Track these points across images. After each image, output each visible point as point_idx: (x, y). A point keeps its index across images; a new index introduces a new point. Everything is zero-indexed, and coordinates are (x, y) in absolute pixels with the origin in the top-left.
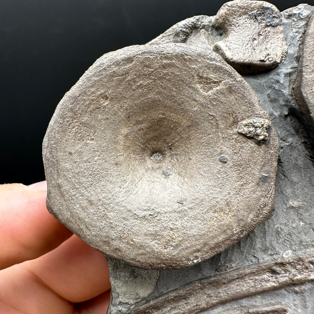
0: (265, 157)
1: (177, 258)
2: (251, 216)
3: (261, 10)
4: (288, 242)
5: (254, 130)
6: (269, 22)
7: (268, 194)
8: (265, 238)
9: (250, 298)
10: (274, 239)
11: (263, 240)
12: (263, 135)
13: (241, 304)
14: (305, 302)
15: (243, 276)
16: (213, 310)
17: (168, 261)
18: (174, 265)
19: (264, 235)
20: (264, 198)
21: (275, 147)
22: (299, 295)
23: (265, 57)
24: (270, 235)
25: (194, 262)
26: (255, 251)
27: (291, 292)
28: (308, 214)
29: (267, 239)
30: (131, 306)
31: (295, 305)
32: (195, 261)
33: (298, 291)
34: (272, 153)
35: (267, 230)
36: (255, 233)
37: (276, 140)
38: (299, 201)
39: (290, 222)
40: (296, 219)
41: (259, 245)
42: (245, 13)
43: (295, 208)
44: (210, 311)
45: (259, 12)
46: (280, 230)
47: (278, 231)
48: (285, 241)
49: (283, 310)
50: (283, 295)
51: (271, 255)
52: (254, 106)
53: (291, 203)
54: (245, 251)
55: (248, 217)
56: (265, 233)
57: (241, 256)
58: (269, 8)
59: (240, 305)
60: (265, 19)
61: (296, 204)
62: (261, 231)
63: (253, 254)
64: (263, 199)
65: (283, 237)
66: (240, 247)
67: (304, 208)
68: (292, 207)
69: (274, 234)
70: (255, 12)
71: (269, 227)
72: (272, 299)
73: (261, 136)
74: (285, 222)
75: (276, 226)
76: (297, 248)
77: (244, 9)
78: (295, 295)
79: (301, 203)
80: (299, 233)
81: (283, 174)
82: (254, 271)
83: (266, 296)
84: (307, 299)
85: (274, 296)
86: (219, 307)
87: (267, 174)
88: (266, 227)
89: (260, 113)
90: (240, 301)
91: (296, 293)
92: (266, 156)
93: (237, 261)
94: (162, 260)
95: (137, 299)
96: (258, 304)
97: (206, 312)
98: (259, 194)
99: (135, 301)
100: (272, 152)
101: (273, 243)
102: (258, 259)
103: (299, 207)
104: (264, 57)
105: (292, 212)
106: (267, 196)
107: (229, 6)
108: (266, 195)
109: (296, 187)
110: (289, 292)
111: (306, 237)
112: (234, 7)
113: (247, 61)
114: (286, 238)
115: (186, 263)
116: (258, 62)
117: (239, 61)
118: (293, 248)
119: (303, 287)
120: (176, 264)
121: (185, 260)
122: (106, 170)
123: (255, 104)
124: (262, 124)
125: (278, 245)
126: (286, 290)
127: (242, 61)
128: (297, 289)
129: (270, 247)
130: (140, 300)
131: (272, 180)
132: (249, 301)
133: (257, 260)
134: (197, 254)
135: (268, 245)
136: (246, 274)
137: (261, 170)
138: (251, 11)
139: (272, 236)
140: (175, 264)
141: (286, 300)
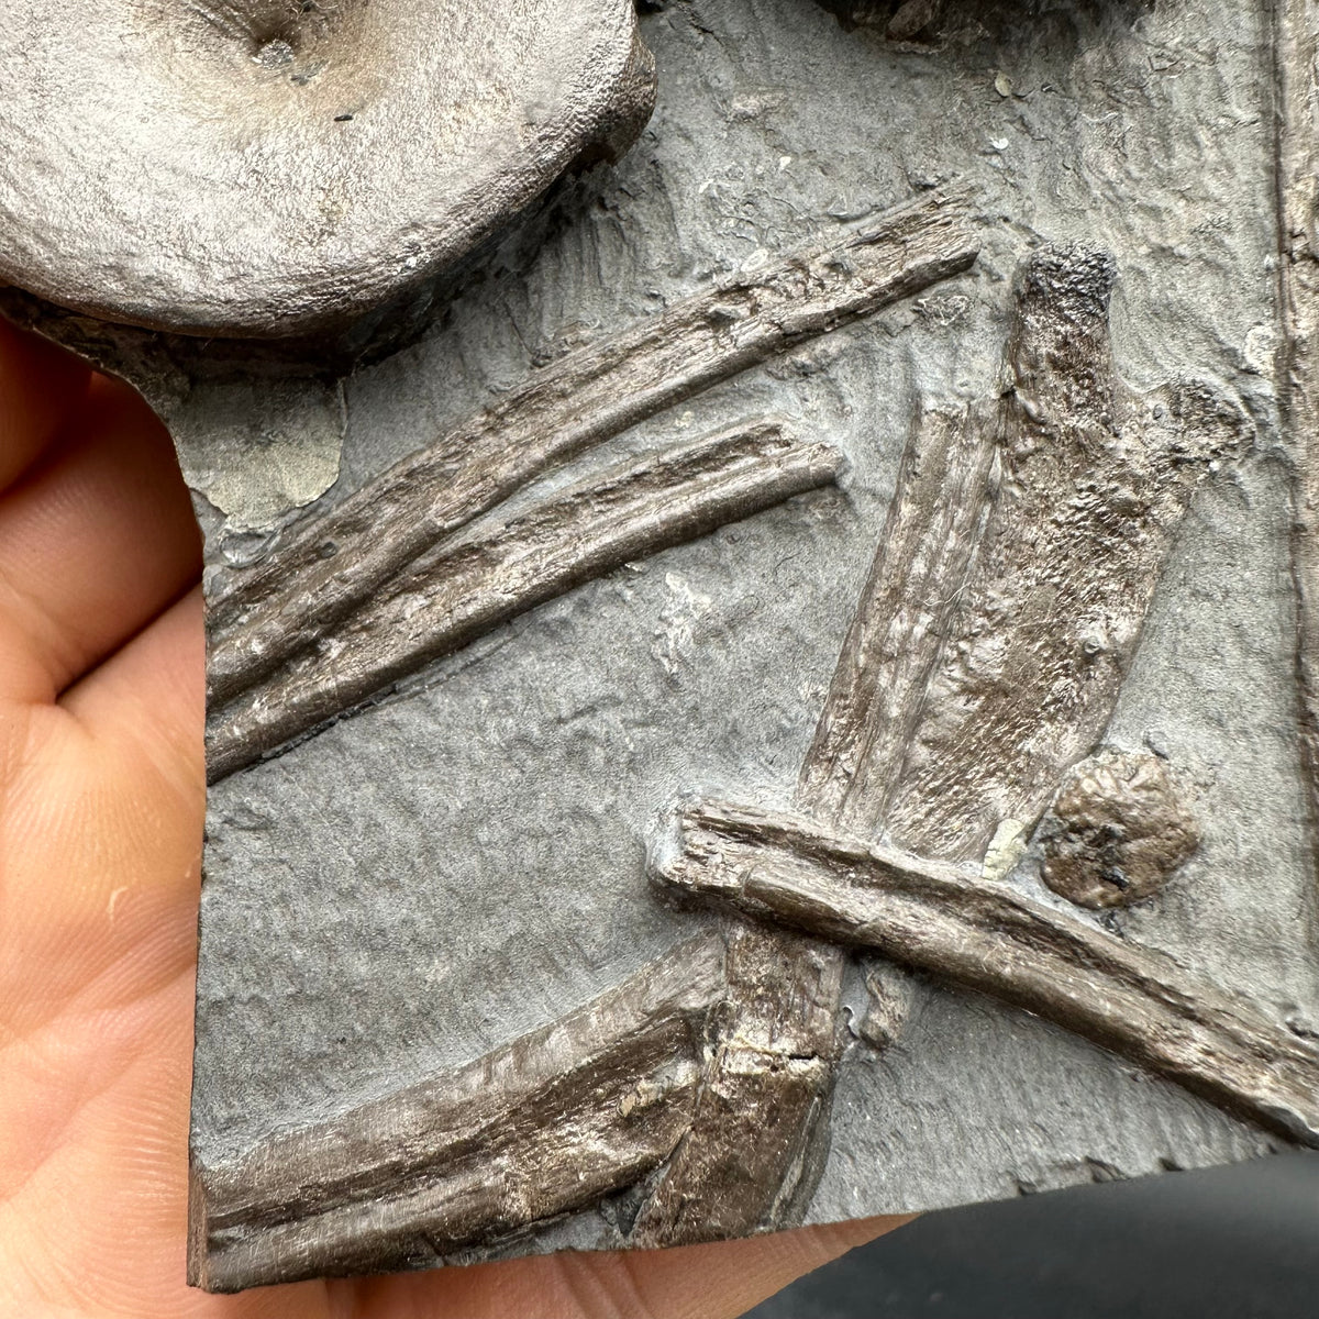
1: (350, 262)
4: (752, 228)
8: (675, 232)
9: (656, 421)
10: (704, 226)
11: (671, 239)
13: (633, 448)
14: (841, 398)
15: (621, 361)
16: (541, 485)
17: (323, 277)
18: (346, 288)
19: (670, 227)
22: (814, 379)
24: (690, 218)
25: (408, 268)
26: (649, 279)
27: (786, 375)
28: (795, 125)
29: (681, 233)
30: (269, 542)
31: (808, 413)
32: (412, 262)
33: (808, 362)
35: (677, 204)
36: (639, 224)
38: (761, 93)
39: (747, 163)
40: (763, 151)
41: (657, 258)
43: (754, 118)
44: (532, 489)
46: (716, 194)
47: (712, 198)
48: (741, 225)
49: (769, 431)
50: (763, 392)
51: (705, 277)
53: (737, 106)
54: (619, 287)
56: (671, 217)
57: (607, 306)
59: (631, 452)
61: (752, 104)
62: (659, 216)
63: (644, 289)
65: (731, 212)
66: (601, 283)
67: (782, 111)
68: (744, 118)
69: (699, 211)
71: (680, 195)
72: (731, 415)
74: (727, 168)
75: (702, 189)
76: (781, 236)
78: (804, 384)
79: (767, 96)
80: (779, 189)
81: (696, 27)
82: (654, 333)
83: (711, 406)
84: (845, 387)
85: (737, 404)
86: (562, 472)
88: (674, 199)
90: (626, 437)
91: (804, 372)
93: (595, 320)
94: (302, 278)
95: (283, 515)
96: (686, 435)
97: (519, 497)
98: (581, 20)
99: (280, 523)
101: (701, 238)
102: (664, 299)
103: (765, 111)
105: (745, 134)
109: (743, 54)
110: (783, 379)
111: (804, 197)
114: (743, 215)
115: (382, 273)
118: (772, 240)
119: (820, 346)
120: (352, 282)
121: (379, 264)
122: (85, 72)
125: (721, 242)
126: (770, 373)
128: (803, 357)
129: (697, 255)
130: (295, 515)
132: (657, 433)
133: (660, 305)
134: (414, 236)
135: (687, 248)
136: (629, 350)
139: (695, 218)
140: (346, 284)
141: (777, 404)
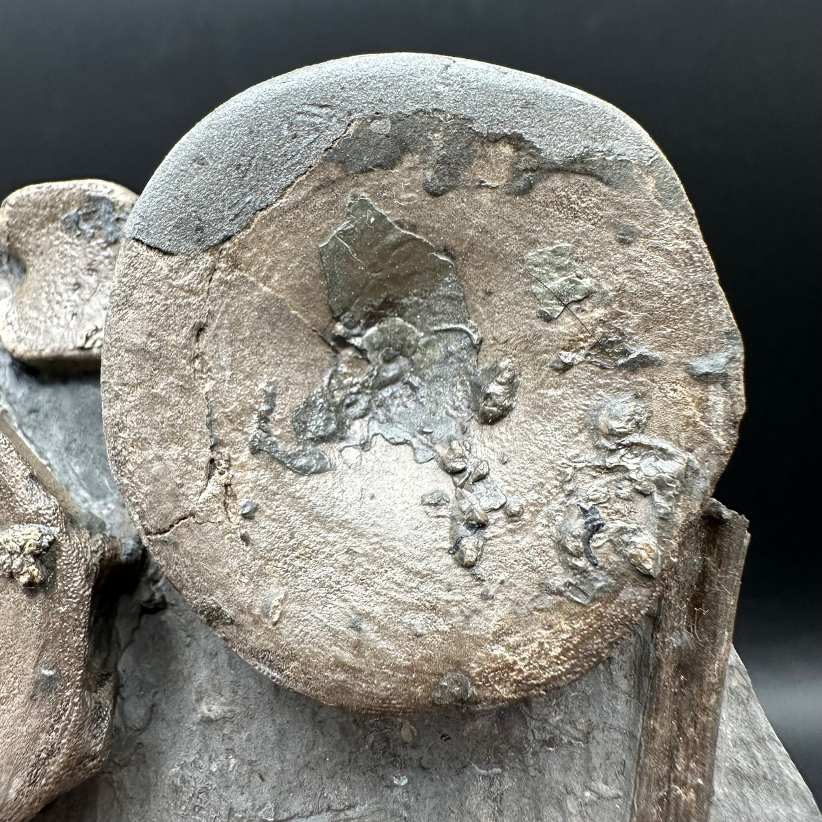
0: (47, 626)
2: (17, 783)
3: (86, 204)
4: (204, 813)
5: (7, 561)
6: (112, 233)
7: (58, 721)
8: (149, 803)
10: (170, 805)
11: (146, 807)
12: (27, 571)
19: (147, 797)
20: (48, 733)
21: (71, 597)
23: (87, 338)
24: (160, 795)
28: (245, 736)
29: (153, 807)
34: (63, 613)
35: (153, 781)
36: (125, 790)
37: (75, 576)
38: (222, 704)
39: (207, 757)
40: (220, 751)
42: (53, 218)
43: (215, 721)
45: (84, 210)
46: (178, 781)
48: (197, 809)
52: (12, 494)
53: (204, 709)
55: (9, 787)
58: (103, 198)
60: (103, 226)
61: (215, 710)
64: (43, 736)
65: (189, 798)
67: (236, 722)
68: (209, 720)
69: (167, 792)
70: (73, 211)
71: (157, 773)
73: (22, 575)
74: (192, 759)
75: (171, 773)
77: (48, 209)
79: (226, 708)
87: (52, 669)
88: (152, 775)
89: (27, 510)
92: (49, 623)
98: (35, 723)
100: (62, 609)
101: (166, 815)
103: (224, 719)
104: (84, 339)
105: (210, 731)
106: (56, 727)
107: (12, 206)
108: (52, 726)
111: (243, 799)
112: (22, 206)
113: (47, 352)
114: (198, 802)
116: (77, 353)
117: (28, 355)
123: (13, 490)
124: (20, 544)
127: (35, 354)
131: (68, 684)
137: (38, 661)
138: (64, 211)
139: (163, 796)
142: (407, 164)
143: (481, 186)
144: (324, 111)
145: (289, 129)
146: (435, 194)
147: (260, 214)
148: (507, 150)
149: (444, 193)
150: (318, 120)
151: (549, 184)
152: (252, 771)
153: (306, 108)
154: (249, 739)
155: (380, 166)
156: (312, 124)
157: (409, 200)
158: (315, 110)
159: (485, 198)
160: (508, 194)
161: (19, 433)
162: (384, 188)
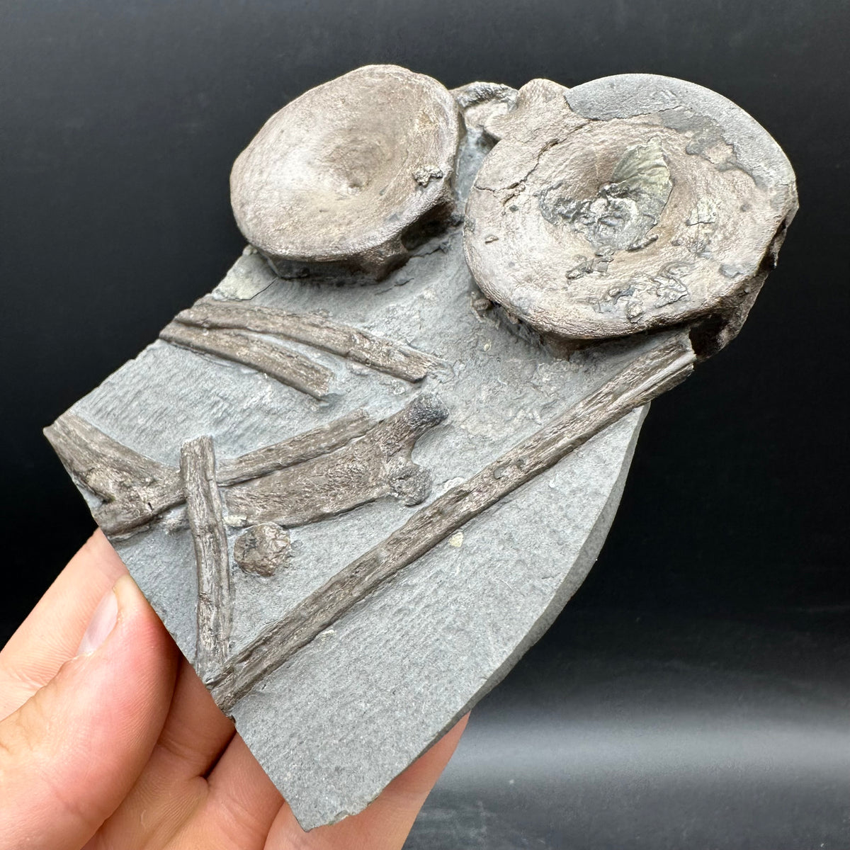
142: (686, 135)
143: (708, 159)
144: (673, 96)
145: (654, 95)
146: (687, 153)
147: (616, 119)
148: (729, 151)
149: (692, 154)
150: (667, 97)
151: (733, 173)
152: (420, 323)
153: (667, 91)
154: (430, 311)
155: (676, 130)
156: (663, 98)
157: (677, 150)
158: (670, 93)
159: (705, 165)
160: (715, 168)
161: (459, 160)
162: (670, 139)
